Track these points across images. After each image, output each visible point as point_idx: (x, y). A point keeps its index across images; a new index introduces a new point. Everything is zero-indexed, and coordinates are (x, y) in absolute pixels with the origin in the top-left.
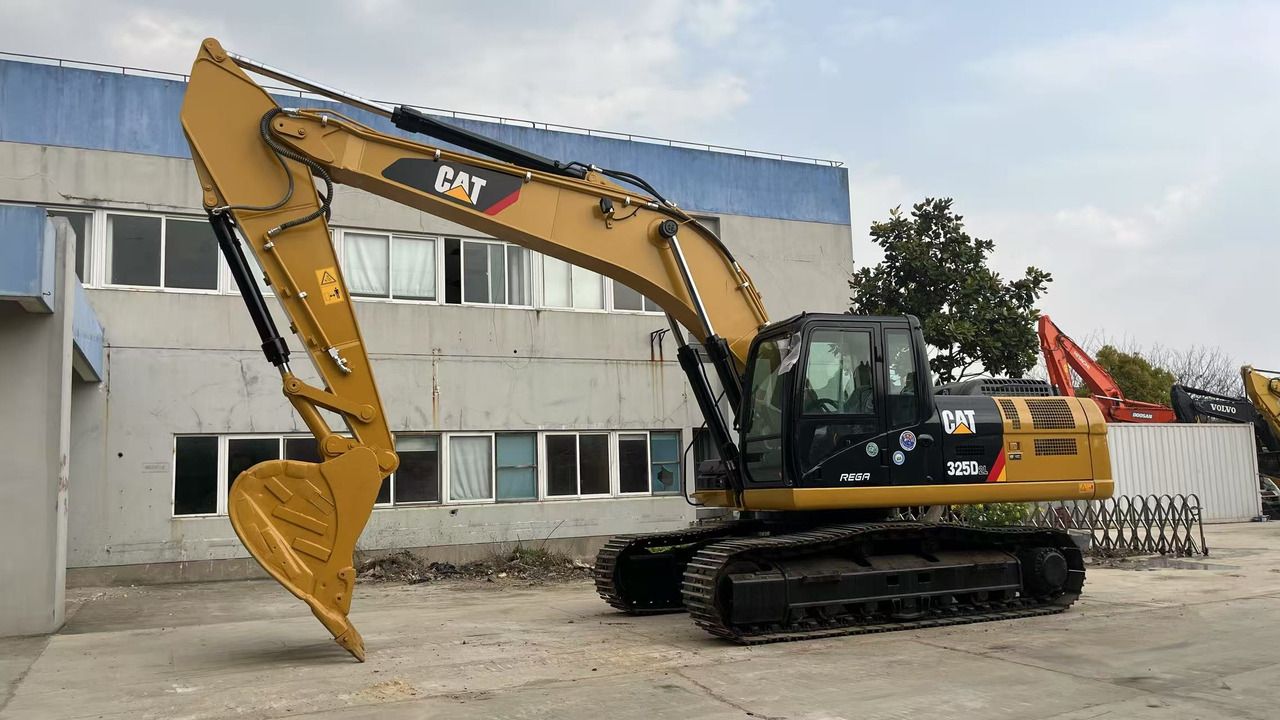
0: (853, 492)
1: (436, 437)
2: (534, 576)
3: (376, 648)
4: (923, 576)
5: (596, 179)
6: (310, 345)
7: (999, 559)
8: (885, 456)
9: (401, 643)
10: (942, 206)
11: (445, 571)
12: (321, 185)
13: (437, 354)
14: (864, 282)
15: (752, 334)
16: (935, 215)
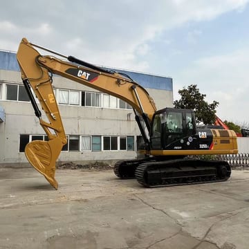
0: (177, 151)
1: (78, 136)
2: (100, 168)
3: (61, 186)
4: (193, 172)
5: (116, 75)
6: (46, 112)
7: (211, 168)
8: (185, 142)
9: (67, 185)
10: (194, 87)
11: (80, 167)
12: (50, 74)
13: (79, 118)
14: (176, 103)
15: (153, 113)
16: (193, 88)
